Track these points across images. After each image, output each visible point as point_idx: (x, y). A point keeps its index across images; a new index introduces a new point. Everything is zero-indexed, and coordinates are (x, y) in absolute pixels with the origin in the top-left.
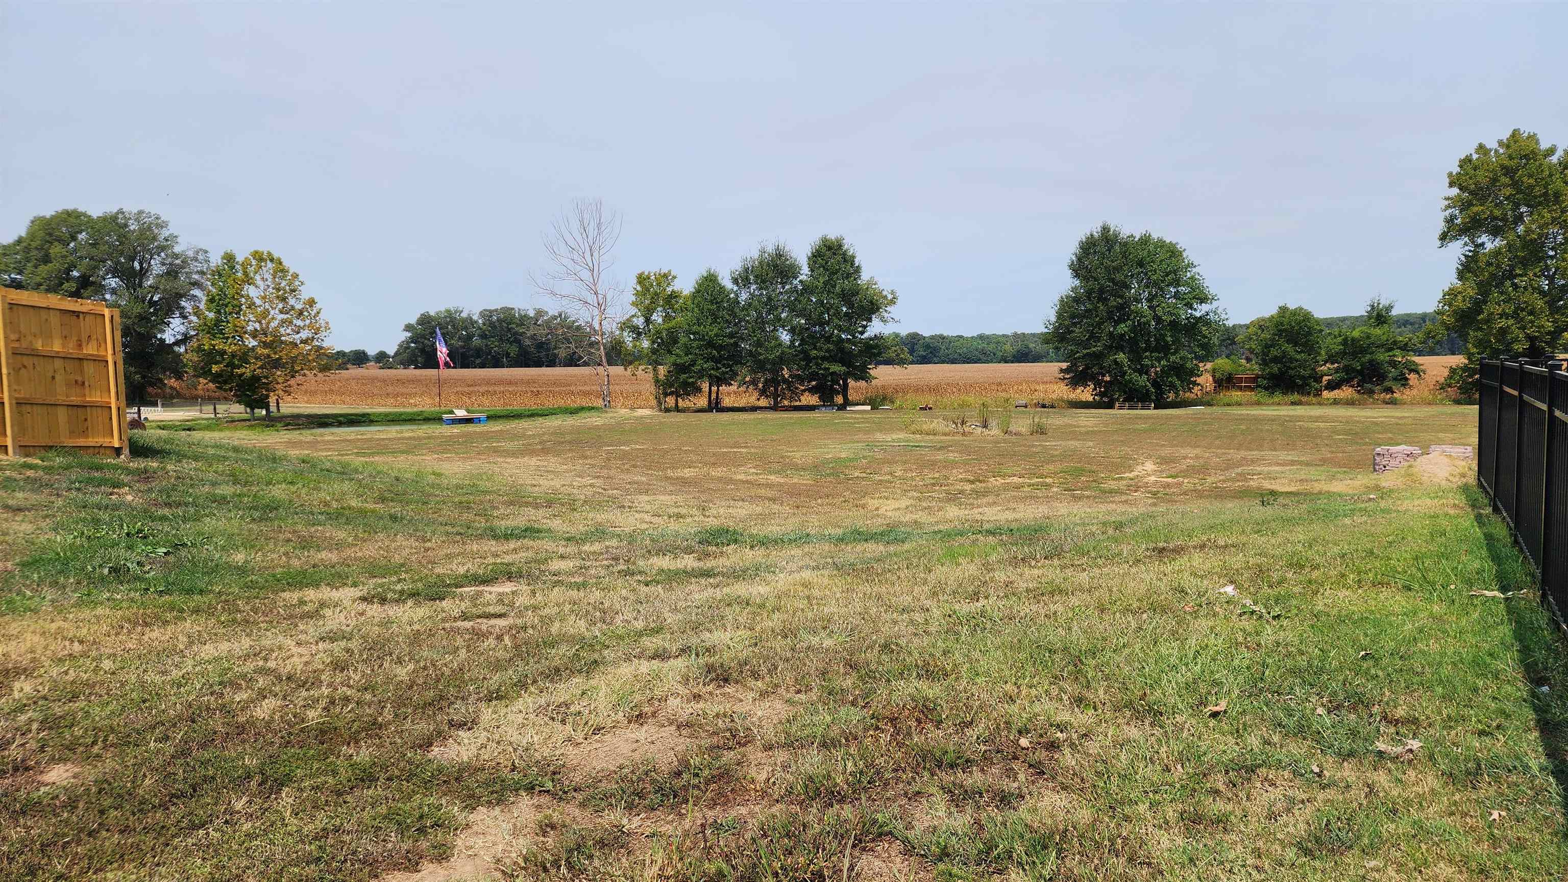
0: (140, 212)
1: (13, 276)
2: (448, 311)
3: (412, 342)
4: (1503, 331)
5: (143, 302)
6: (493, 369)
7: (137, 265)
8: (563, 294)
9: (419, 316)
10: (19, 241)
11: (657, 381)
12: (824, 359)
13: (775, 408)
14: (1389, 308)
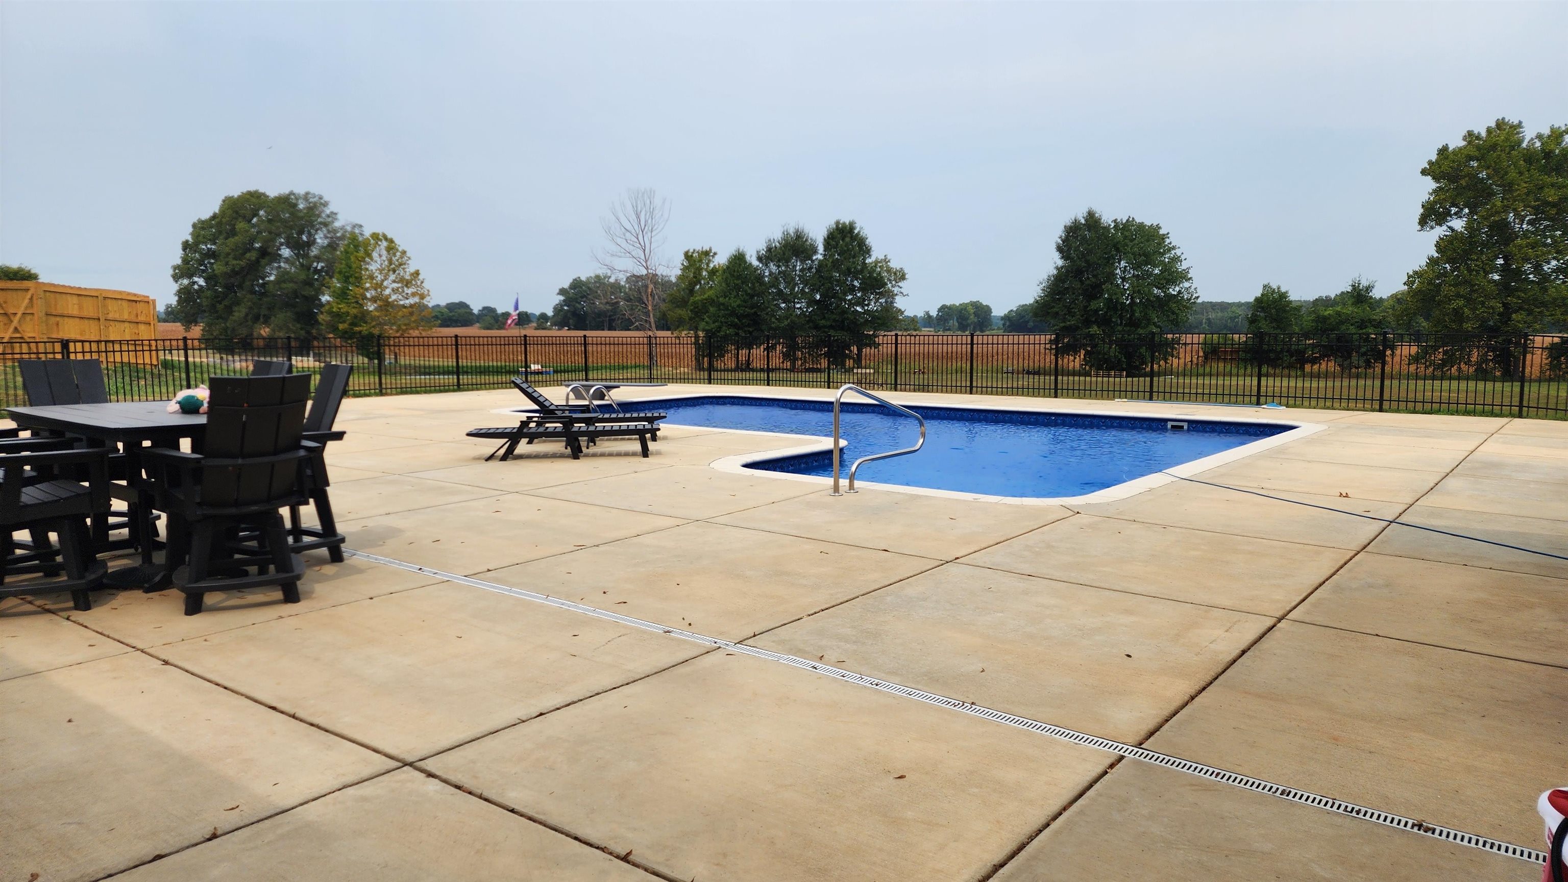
0: (307, 194)
1: (209, 246)
2: (598, 277)
3: (565, 305)
4: (1457, 312)
5: (309, 269)
6: (594, 331)
7: (304, 238)
8: (620, 269)
9: (571, 281)
10: (214, 217)
11: (696, 343)
12: (831, 327)
13: (793, 370)
14: (1369, 289)
